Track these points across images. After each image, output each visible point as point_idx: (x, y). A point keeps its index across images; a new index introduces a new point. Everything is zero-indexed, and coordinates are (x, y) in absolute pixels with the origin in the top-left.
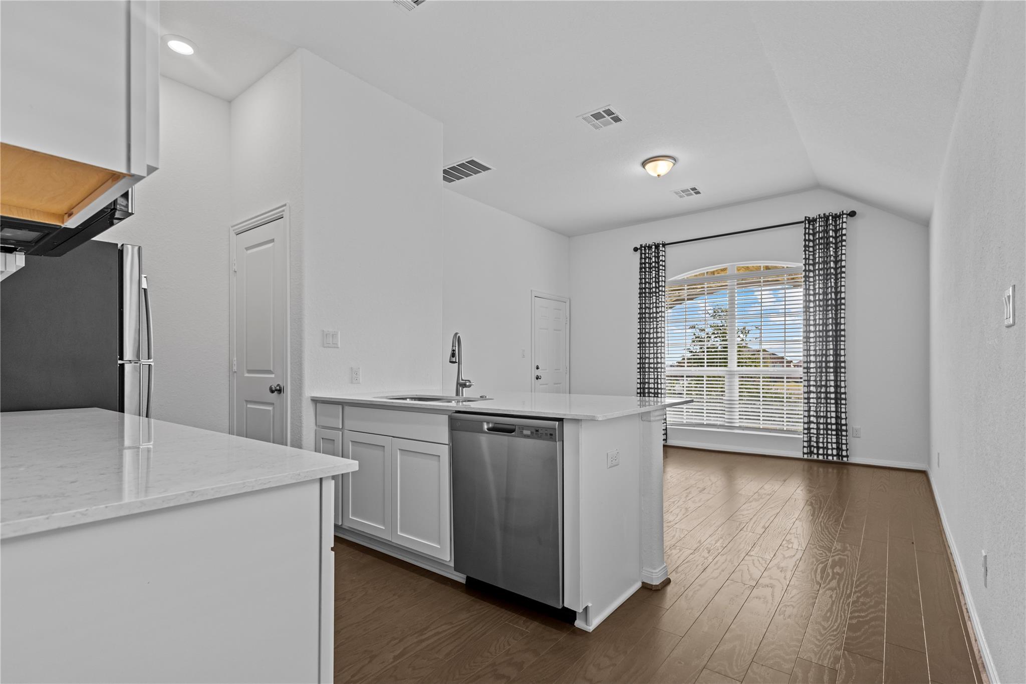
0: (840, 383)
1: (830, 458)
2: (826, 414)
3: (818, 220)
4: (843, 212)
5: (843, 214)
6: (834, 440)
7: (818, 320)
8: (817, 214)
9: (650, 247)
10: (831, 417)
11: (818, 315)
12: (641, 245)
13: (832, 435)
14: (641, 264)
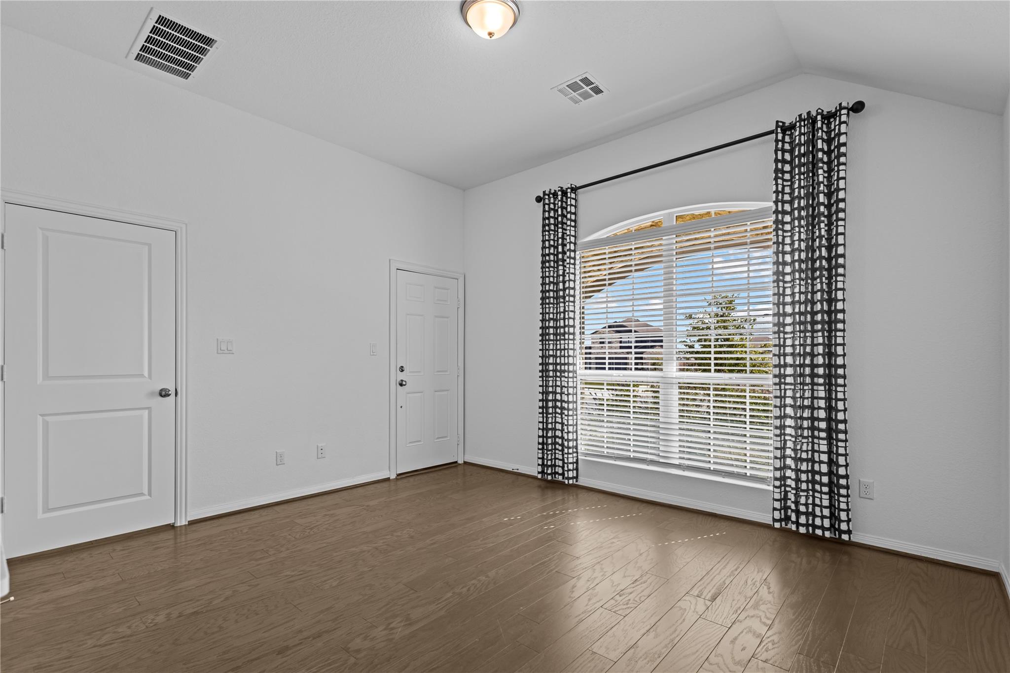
0: (836, 404)
1: (819, 532)
2: (813, 456)
3: (798, 124)
4: (840, 104)
5: (841, 108)
6: (826, 503)
7: (797, 295)
8: (797, 115)
9: (555, 195)
10: (821, 462)
11: (798, 286)
12: (544, 192)
13: (821, 492)
14: (544, 219)
